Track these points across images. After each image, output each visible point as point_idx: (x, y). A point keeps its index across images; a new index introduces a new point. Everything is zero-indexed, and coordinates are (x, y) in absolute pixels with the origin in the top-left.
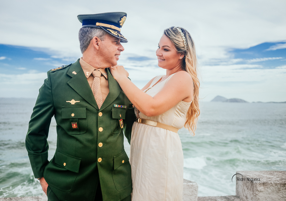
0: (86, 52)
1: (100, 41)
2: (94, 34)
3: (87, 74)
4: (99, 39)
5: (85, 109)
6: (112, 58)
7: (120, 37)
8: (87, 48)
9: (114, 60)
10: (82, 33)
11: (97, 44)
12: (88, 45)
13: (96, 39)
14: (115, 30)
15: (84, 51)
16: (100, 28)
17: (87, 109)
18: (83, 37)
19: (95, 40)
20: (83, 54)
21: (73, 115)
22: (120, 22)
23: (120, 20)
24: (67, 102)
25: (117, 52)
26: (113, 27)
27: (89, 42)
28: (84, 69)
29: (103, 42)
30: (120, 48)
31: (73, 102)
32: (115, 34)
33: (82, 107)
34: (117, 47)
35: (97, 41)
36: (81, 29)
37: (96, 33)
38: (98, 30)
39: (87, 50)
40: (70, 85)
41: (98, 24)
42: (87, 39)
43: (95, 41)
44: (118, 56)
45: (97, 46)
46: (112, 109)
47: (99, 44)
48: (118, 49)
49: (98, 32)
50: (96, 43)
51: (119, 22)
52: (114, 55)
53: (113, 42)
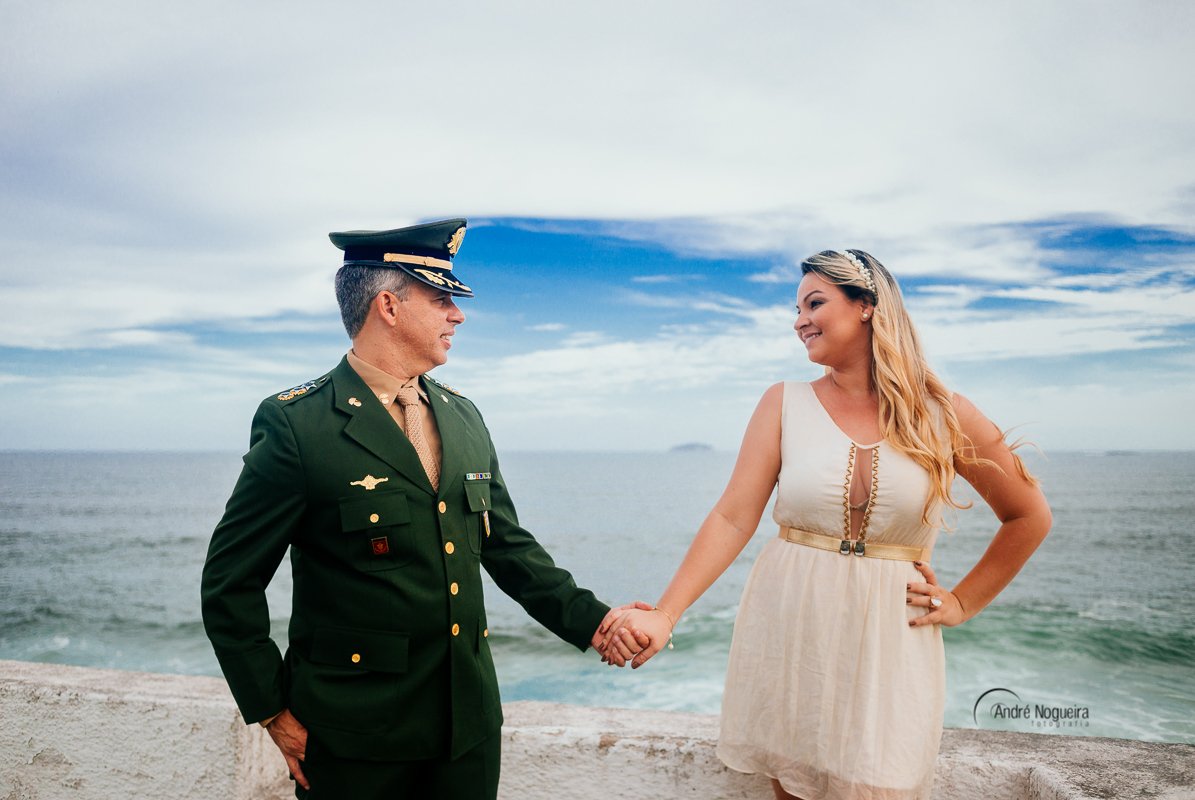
0: (363, 333)
1: (399, 303)
2: (381, 284)
3: (386, 399)
4: (393, 298)
5: (404, 497)
6: (432, 345)
7: (450, 288)
8: (363, 322)
9: (439, 352)
10: (346, 282)
11: (391, 311)
12: (365, 314)
13: (387, 297)
14: (436, 270)
15: (357, 333)
16: (394, 267)
17: (409, 498)
18: (349, 295)
19: (383, 301)
20: (356, 339)
21: (374, 518)
22: (449, 246)
23: (450, 241)
24: (352, 484)
25: (447, 328)
26: (431, 261)
27: (369, 307)
28: (374, 386)
29: (404, 302)
30: (453, 315)
31: (370, 483)
32: (436, 279)
33: (397, 493)
34: (444, 315)
35: (388, 303)
36: (342, 272)
37: (386, 282)
38: (389, 273)
39: (365, 327)
40: (352, 435)
41: (388, 257)
42: (362, 299)
43: (384, 303)
44: (448, 337)
45: (388, 317)
46: (464, 488)
47: (395, 311)
48: (448, 320)
49: (390, 278)
50: (385, 308)
51: (445, 245)
52: (437, 337)
53: (432, 302)
